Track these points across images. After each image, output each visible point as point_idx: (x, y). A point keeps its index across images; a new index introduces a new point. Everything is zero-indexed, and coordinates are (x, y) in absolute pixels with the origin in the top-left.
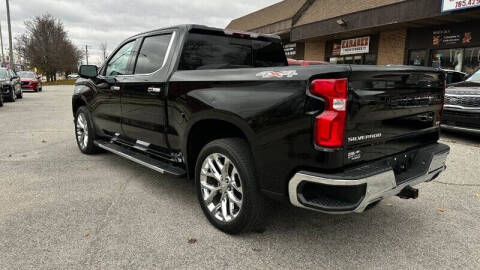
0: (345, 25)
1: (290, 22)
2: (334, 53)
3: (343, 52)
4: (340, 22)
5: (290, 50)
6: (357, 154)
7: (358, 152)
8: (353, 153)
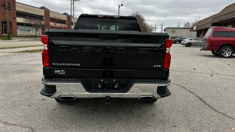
6: (62, 72)
7: (63, 71)
8: (58, 71)
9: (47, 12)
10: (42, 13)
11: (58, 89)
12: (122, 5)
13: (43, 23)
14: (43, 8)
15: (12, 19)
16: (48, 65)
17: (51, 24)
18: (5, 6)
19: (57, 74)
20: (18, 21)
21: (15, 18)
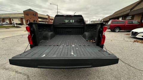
1: (130, 10)
5: (129, 18)
9: (49, 17)
10: (47, 17)
13: (48, 20)
14: (47, 15)
15: (37, 19)
17: (50, 21)
18: (34, 15)
20: (39, 20)
21: (38, 19)
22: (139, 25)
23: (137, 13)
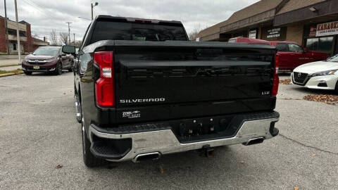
0: (317, 11)
1: (274, 11)
2: (311, 35)
3: (318, 34)
4: (312, 9)
5: (274, 34)
6: (136, 114)
7: (136, 112)
8: (129, 113)
11: (135, 145)
12: (97, 4)
16: (111, 104)
19: (127, 118)
22: (304, 54)
23: (292, 21)
